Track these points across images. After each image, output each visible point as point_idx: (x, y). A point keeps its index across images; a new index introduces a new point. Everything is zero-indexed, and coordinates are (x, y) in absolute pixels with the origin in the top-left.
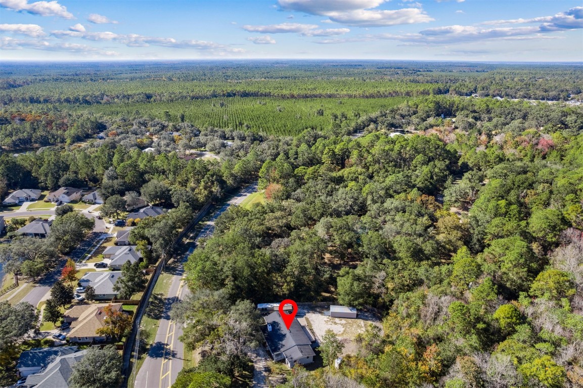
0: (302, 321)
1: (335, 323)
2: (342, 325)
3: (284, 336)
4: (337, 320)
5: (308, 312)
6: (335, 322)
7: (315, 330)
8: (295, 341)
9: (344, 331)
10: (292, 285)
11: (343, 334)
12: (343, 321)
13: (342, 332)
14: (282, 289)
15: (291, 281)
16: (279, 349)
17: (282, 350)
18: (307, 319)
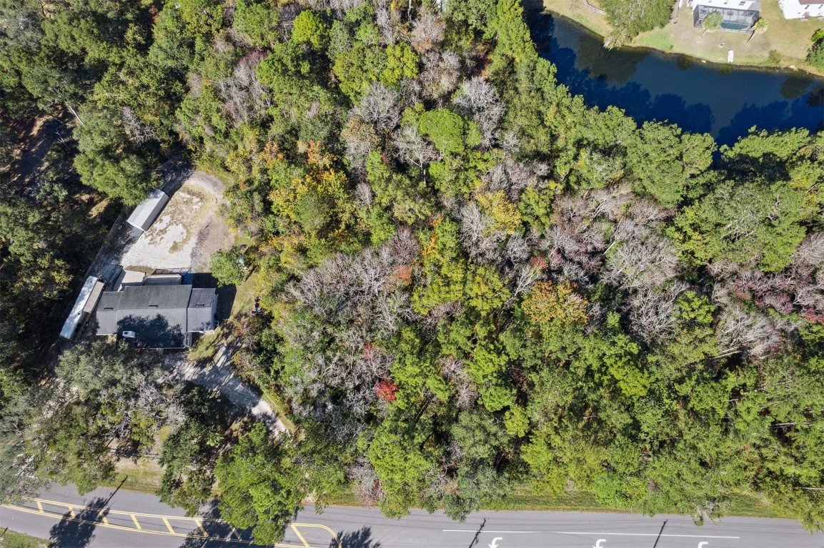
0: (130, 277)
1: (163, 231)
2: (170, 224)
3: (159, 318)
4: (158, 226)
5: (118, 259)
6: (161, 231)
7: (161, 266)
8: (178, 305)
9: (185, 227)
10: (59, 263)
11: (188, 231)
12: (165, 218)
13: (185, 231)
14: (58, 284)
15: (52, 261)
16: (180, 335)
17: (183, 332)
18: (131, 268)
